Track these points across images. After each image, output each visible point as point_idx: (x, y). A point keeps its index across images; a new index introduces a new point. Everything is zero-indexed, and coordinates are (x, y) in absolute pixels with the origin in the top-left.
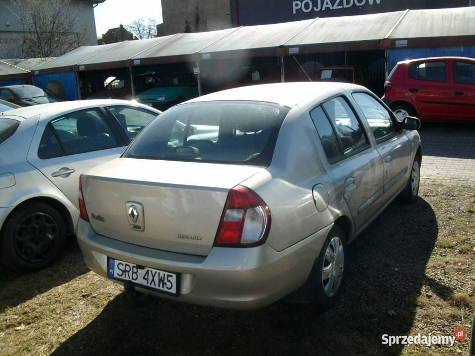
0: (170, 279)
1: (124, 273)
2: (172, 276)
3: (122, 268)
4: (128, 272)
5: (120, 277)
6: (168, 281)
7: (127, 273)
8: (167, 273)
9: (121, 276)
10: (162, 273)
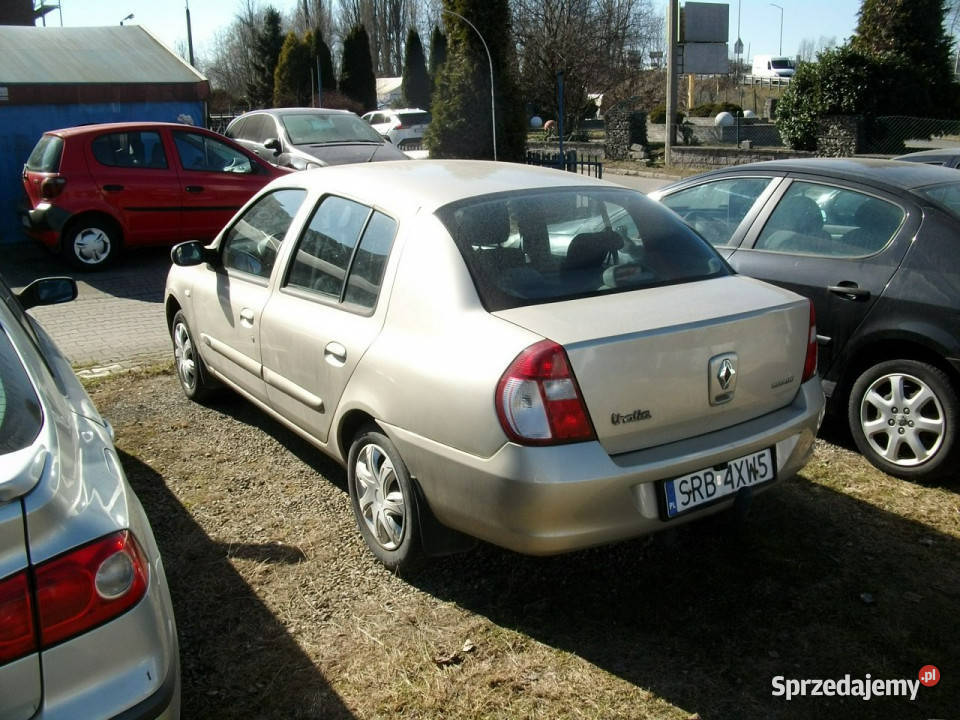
0: (762, 460)
1: (692, 496)
2: (763, 455)
3: (687, 487)
4: (698, 489)
5: (688, 506)
6: (761, 464)
7: (696, 493)
8: (756, 455)
9: (688, 503)
10: (750, 458)
